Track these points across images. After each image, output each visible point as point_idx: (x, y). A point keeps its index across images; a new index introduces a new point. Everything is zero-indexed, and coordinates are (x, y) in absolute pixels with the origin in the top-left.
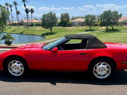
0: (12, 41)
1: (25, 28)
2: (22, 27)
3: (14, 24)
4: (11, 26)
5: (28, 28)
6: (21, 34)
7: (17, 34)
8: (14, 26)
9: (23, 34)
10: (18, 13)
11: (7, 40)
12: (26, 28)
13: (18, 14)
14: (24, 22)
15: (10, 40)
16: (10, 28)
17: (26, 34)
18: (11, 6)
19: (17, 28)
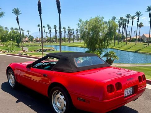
0: (114, 60)
1: (144, 45)
2: (142, 43)
3: (133, 40)
4: (128, 43)
5: (149, 45)
6: (136, 52)
7: (131, 52)
8: (132, 42)
9: (139, 53)
10: (141, 25)
11: (109, 58)
12: (146, 44)
13: (140, 27)
14: (146, 37)
15: (112, 59)
16: (126, 44)
17: (143, 53)
18: (133, 18)
19: (134, 45)
